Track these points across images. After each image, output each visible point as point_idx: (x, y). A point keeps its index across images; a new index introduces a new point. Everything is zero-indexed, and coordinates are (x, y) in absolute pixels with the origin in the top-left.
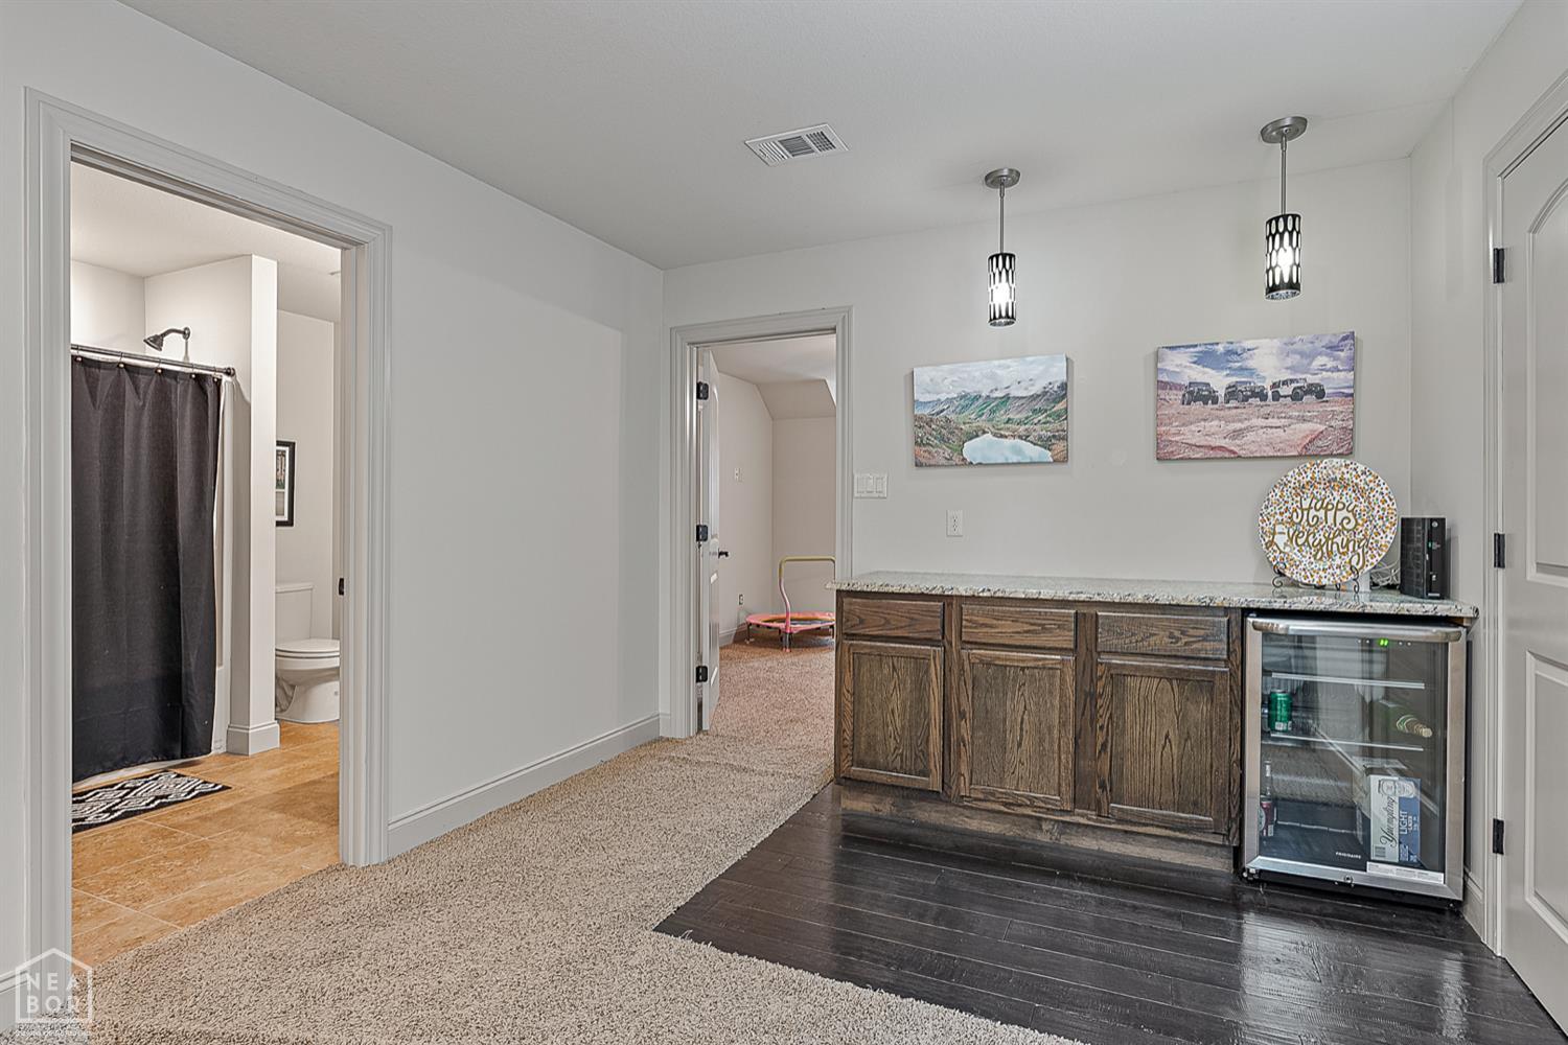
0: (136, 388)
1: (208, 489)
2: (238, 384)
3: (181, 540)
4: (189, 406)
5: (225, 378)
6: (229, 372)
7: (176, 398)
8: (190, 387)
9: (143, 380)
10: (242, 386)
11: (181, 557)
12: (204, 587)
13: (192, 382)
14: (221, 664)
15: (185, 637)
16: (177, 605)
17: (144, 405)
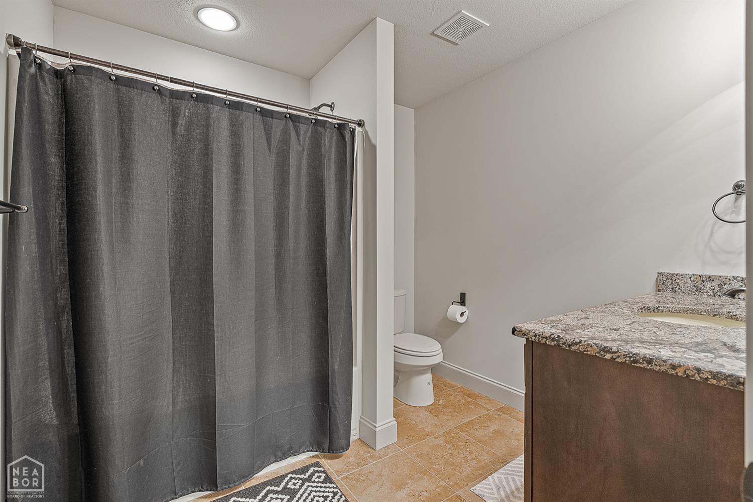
0: (298, 135)
1: (346, 220)
2: (366, 133)
3: (328, 264)
4: (333, 151)
5: (358, 129)
6: (360, 124)
7: (325, 142)
8: (334, 135)
9: (303, 128)
10: (369, 133)
11: (328, 278)
12: (344, 304)
13: (335, 131)
14: (356, 366)
15: (331, 347)
16: (325, 318)
17: (303, 150)
